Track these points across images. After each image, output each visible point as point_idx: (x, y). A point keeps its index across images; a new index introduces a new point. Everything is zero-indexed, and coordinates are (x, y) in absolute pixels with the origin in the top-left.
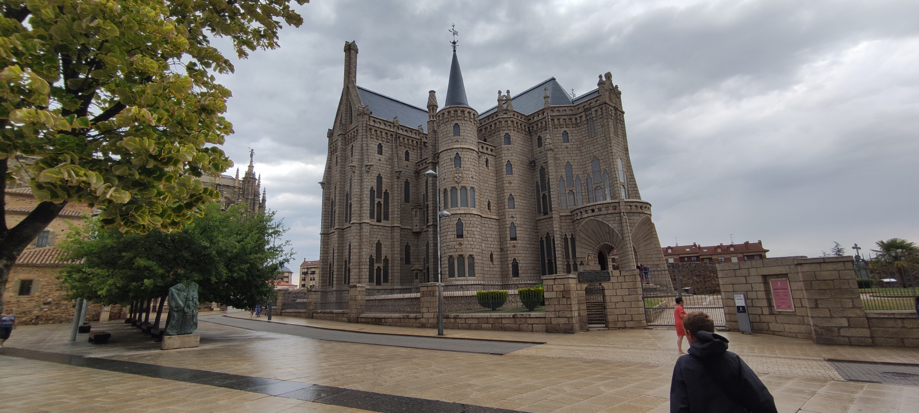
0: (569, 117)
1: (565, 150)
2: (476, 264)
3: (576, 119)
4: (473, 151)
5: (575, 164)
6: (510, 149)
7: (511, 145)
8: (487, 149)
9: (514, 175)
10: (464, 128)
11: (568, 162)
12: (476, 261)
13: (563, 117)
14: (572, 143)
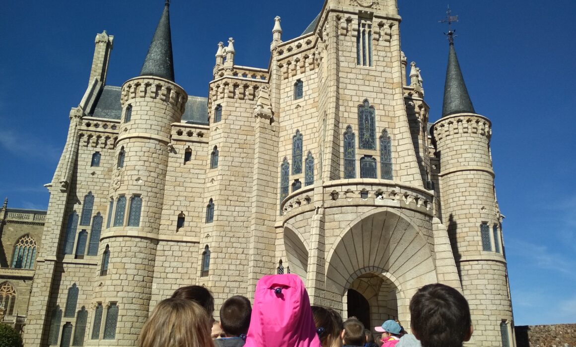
0: (304, 54)
1: (295, 111)
3: (314, 54)
4: (148, 140)
5: (308, 132)
6: (219, 127)
7: (223, 121)
8: (190, 134)
9: (219, 168)
10: (139, 108)
11: (298, 131)
12: (121, 312)
13: (295, 57)
14: (307, 98)
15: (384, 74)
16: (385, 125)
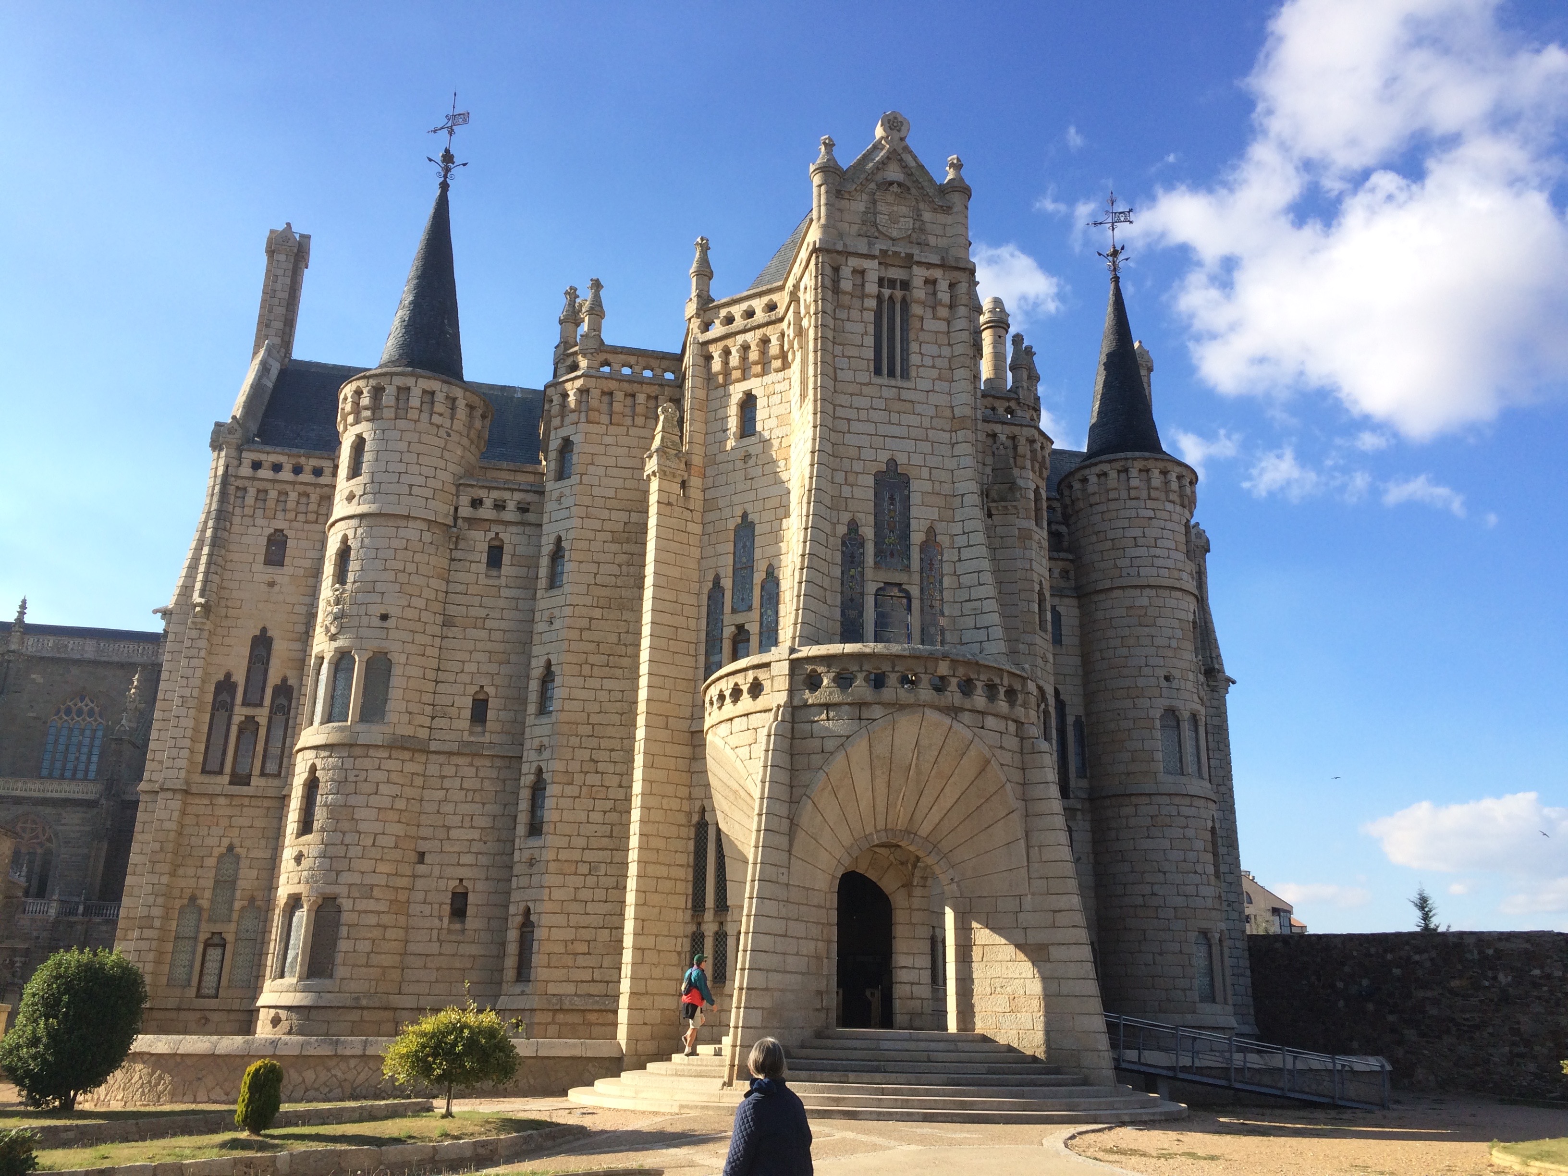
0: (759, 333)
1: (740, 464)
2: (344, 931)
3: (782, 336)
5: (767, 516)
6: (567, 491)
7: (575, 479)
8: (500, 506)
9: (567, 588)
10: (379, 446)
11: (745, 513)
12: (346, 917)
13: (740, 339)
14: (765, 436)
15: (934, 398)
16: (933, 514)
